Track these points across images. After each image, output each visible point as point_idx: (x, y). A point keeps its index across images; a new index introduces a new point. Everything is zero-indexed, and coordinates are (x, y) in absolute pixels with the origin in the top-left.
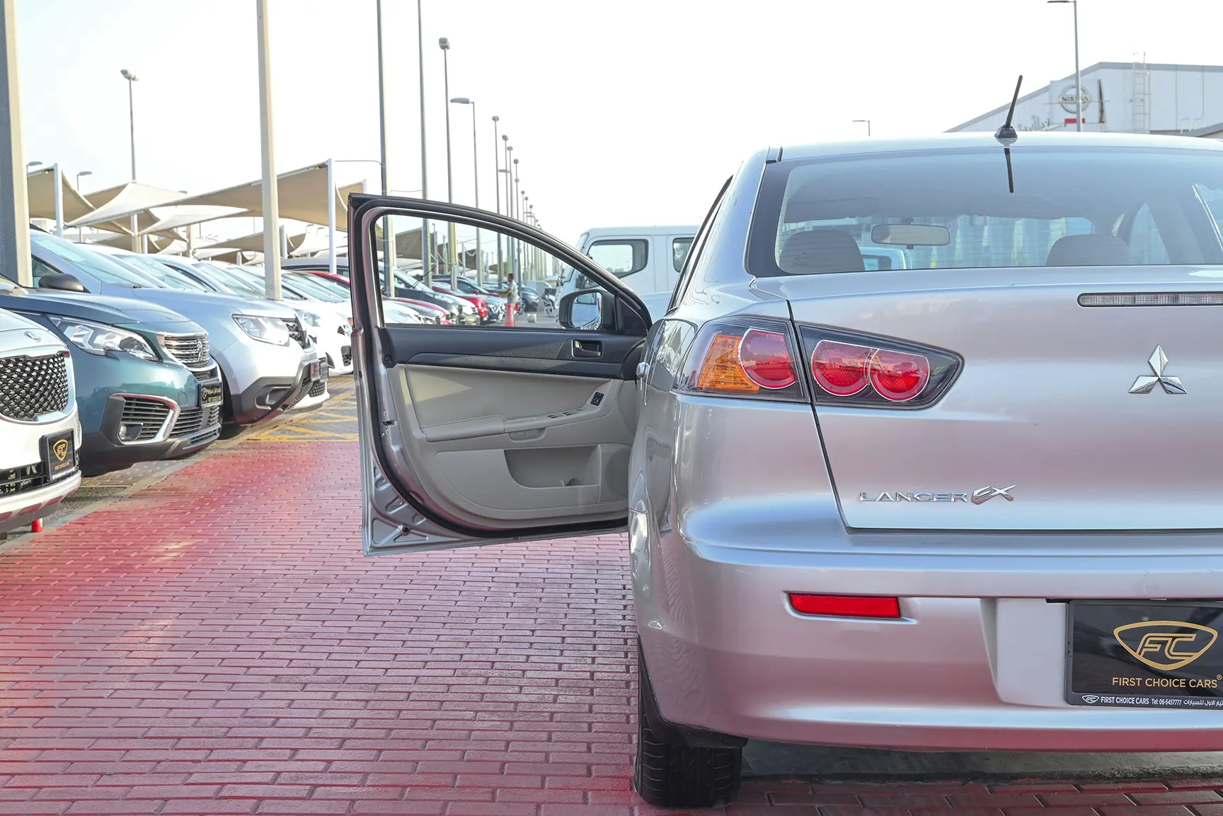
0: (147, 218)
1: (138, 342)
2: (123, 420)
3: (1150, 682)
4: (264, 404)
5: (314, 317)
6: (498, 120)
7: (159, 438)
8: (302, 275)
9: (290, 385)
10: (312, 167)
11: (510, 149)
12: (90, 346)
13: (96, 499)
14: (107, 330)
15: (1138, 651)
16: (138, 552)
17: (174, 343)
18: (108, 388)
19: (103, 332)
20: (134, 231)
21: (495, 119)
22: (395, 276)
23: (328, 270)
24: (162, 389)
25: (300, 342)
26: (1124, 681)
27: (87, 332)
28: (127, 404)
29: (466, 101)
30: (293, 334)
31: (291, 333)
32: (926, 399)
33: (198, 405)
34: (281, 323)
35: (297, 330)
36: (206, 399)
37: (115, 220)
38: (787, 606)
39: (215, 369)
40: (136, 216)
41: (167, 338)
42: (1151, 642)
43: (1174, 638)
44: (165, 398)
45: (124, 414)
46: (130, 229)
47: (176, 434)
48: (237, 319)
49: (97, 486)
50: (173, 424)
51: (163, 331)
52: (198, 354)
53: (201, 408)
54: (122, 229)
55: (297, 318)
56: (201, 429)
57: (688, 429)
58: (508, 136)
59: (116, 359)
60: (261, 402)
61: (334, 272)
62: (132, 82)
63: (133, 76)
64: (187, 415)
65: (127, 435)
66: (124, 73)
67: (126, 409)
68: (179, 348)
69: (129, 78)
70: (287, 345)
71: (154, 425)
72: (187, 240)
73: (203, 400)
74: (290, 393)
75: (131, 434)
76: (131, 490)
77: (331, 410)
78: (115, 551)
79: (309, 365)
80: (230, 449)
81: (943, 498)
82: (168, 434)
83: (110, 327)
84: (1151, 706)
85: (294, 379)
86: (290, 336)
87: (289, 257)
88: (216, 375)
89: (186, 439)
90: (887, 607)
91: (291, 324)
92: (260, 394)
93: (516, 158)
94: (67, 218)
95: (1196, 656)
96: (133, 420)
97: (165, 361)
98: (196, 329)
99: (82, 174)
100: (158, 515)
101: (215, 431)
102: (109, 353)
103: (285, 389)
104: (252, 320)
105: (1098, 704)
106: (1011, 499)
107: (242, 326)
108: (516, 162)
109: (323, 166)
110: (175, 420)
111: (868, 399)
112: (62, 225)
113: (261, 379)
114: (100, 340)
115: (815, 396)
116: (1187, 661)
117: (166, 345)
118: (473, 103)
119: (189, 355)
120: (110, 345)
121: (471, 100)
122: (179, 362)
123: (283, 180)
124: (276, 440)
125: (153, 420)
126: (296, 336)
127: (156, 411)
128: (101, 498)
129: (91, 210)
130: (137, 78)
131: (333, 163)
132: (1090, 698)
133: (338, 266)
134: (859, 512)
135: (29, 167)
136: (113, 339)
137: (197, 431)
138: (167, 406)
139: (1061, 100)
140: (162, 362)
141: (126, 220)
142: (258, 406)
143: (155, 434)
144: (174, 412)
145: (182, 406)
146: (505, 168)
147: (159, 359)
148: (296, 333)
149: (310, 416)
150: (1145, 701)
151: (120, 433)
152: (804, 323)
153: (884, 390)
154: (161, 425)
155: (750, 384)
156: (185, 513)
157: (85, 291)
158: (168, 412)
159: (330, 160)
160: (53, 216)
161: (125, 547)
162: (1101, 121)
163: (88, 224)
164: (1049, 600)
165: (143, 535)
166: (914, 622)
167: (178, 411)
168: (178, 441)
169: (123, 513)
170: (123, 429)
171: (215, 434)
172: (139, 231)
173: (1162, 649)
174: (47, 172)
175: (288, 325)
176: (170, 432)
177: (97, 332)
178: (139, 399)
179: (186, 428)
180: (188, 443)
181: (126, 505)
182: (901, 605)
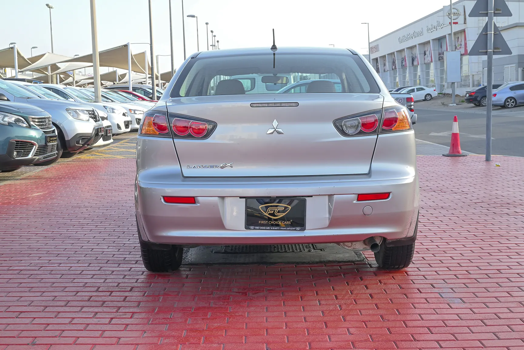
0: (54, 67)
1: (22, 120)
2: (15, 149)
3: (270, 222)
4: (79, 144)
5: (113, 109)
6: (208, 24)
7: (30, 156)
8: (115, 92)
9: (89, 136)
10: (121, 46)
11: (215, 36)
12: (2, 122)
13: (7, 180)
14: (9, 115)
15: (267, 213)
16: (15, 198)
17: (37, 120)
18: (10, 137)
19: (7, 116)
20: (49, 73)
21: (207, 24)
22: (157, 91)
23: (129, 89)
24: (31, 138)
25: (94, 119)
26: (263, 222)
27: (1, 116)
28: (16, 143)
29: (193, 16)
30: (91, 116)
31: (90, 116)
32: (206, 136)
33: (46, 144)
34: (86, 112)
35: (93, 114)
36: (49, 142)
37: (40, 68)
38: (162, 200)
39: (55, 130)
40: (50, 67)
41: (33, 118)
42: (270, 210)
43: (278, 209)
44: (33, 141)
45: (16, 147)
46: (47, 72)
47: (37, 155)
48: (68, 110)
49: (10, 175)
50: (35, 151)
51: (32, 116)
52: (46, 124)
53: (47, 145)
54: (43, 72)
55: (93, 110)
56: (48, 153)
57: (139, 146)
58: (213, 31)
59: (12, 126)
60: (78, 143)
61: (131, 90)
62: (51, 9)
63: (51, 7)
64: (42, 148)
65: (17, 155)
66: (47, 5)
67: (16, 145)
68: (38, 122)
69: (49, 7)
70: (88, 120)
71: (28, 151)
72: (73, 77)
73: (48, 142)
74: (90, 139)
75: (18, 155)
76: (22, 177)
77: (116, 147)
78: (6, 198)
79: (98, 129)
80: (68, 162)
81: (212, 167)
82: (33, 155)
83: (10, 114)
84: (270, 229)
85: (92, 134)
86: (90, 117)
87: (113, 84)
88: (55, 132)
89: (41, 157)
90: (191, 200)
91: (90, 112)
92: (77, 140)
93: (218, 40)
94: (20, 67)
95: (284, 214)
96: (19, 149)
97: (32, 127)
98: (47, 114)
99: (33, 48)
100: (28, 185)
101: (55, 154)
102: (10, 124)
103: (88, 138)
104: (74, 111)
105: (254, 229)
106: (232, 167)
107: (70, 113)
108: (218, 42)
109: (126, 46)
110: (36, 150)
111: (190, 137)
112: (17, 71)
113: (78, 134)
114: (6, 119)
115: (174, 136)
116: (282, 216)
117: (32, 121)
118: (197, 17)
119: (42, 125)
120: (11, 121)
121: (196, 16)
122: (38, 127)
123: (101, 54)
124: (88, 158)
125: (27, 150)
126: (93, 117)
127: (29, 146)
128: (9, 180)
129: (31, 64)
130: (53, 7)
131: (130, 44)
132: (252, 227)
133: (132, 87)
134: (187, 172)
135: (10, 45)
136: (12, 119)
137: (46, 153)
138: (33, 145)
139: (448, 14)
140: (31, 127)
141: (46, 68)
142: (76, 145)
143: (28, 155)
144: (36, 146)
145: (39, 144)
146: (212, 44)
147: (30, 126)
148: (93, 116)
149: (106, 149)
150: (269, 228)
151: (14, 154)
152: (171, 113)
153: (194, 134)
154: (30, 151)
155: (156, 132)
156: (38, 185)
157: (8, 100)
158: (33, 147)
159: (129, 43)
160: (13, 67)
161: (11, 196)
162: (465, 23)
163: (30, 70)
164: (241, 197)
165: (19, 192)
166: (199, 205)
167: (37, 146)
168: (37, 157)
169: (15, 185)
170: (15, 153)
171: (55, 155)
172: (51, 73)
173: (274, 212)
174: (11, 49)
175: (89, 113)
176: (34, 154)
177: (5, 116)
178: (21, 142)
179: (41, 153)
180: (42, 158)
181: (18, 182)
182: (196, 200)
